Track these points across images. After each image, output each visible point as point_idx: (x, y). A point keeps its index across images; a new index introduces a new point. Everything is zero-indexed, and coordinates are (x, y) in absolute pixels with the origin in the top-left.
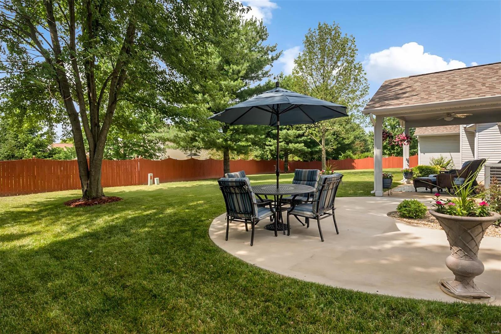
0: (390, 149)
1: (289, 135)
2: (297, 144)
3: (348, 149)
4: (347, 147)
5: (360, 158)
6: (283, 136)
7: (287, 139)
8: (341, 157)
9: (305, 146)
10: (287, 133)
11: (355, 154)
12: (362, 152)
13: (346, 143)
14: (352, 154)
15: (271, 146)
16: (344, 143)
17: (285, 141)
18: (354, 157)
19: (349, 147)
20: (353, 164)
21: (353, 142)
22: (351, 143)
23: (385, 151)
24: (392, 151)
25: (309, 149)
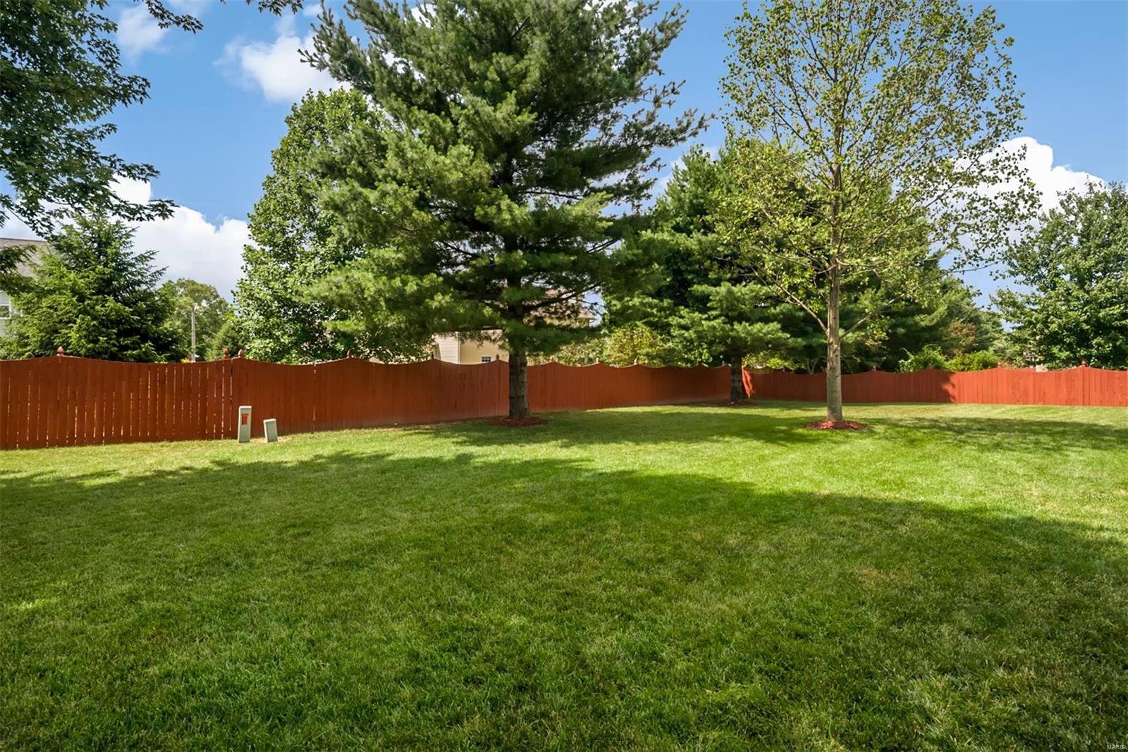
0: (1070, 344)
1: (738, 300)
2: (758, 326)
3: (927, 341)
4: (927, 335)
5: (966, 367)
6: (720, 301)
7: (732, 310)
8: (908, 363)
9: (784, 329)
10: (730, 292)
11: (952, 356)
12: (970, 349)
13: (923, 324)
14: (941, 358)
15: (686, 328)
16: (916, 324)
17: (727, 316)
18: (950, 365)
19: (933, 335)
20: (948, 387)
21: (943, 323)
22: (938, 325)
23: (1055, 350)
24: (1083, 352)
25: (799, 340)
